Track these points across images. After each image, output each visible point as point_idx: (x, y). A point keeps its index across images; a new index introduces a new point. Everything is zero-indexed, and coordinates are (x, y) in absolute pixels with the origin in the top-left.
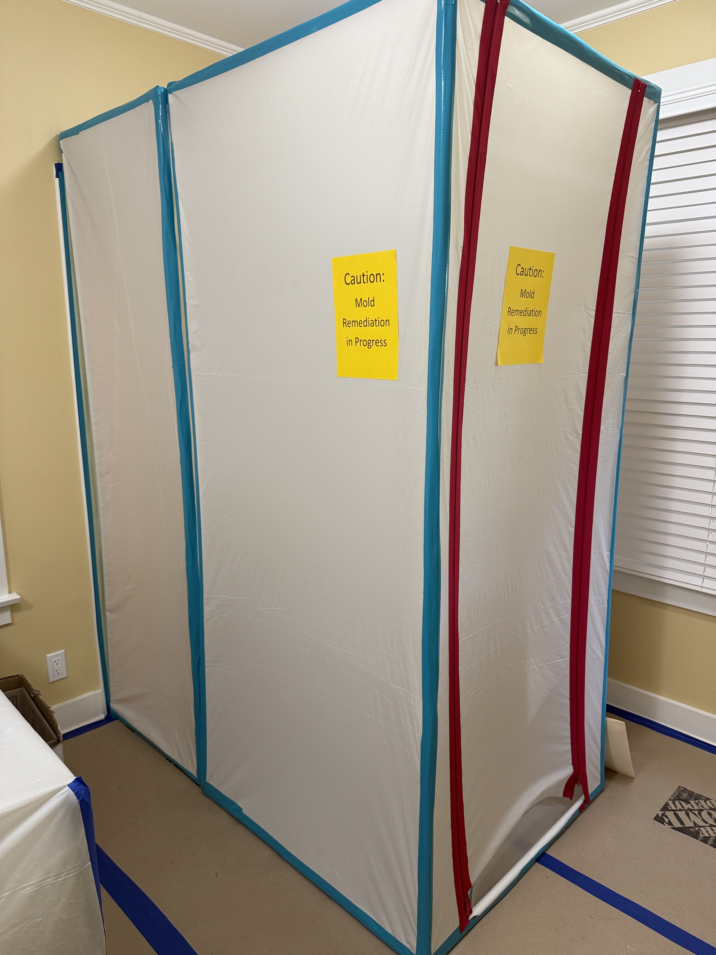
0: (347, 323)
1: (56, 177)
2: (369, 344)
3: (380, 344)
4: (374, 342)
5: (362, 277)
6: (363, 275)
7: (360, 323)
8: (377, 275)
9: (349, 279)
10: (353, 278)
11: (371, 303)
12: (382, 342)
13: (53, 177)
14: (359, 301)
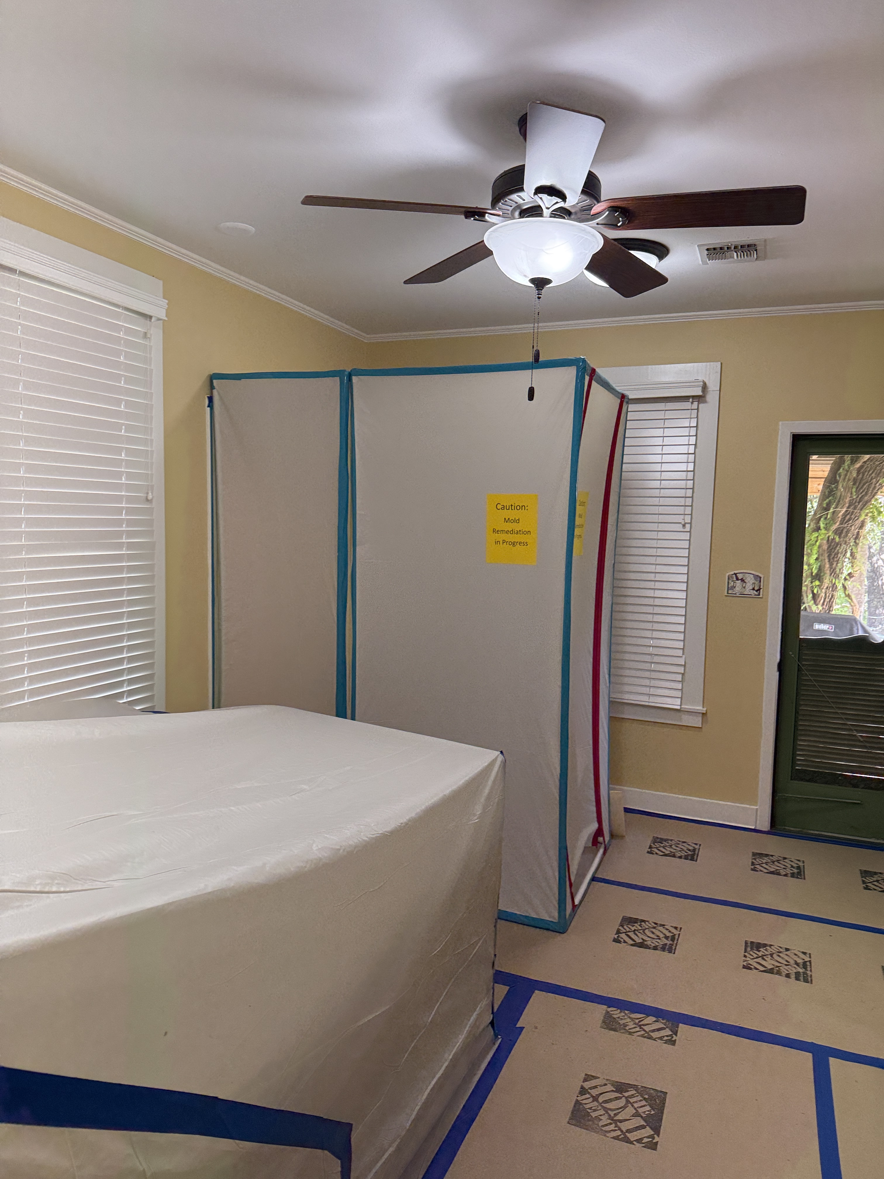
0: (496, 531)
1: (208, 407)
2: (514, 544)
3: (522, 544)
4: (518, 543)
5: (510, 507)
6: (512, 506)
7: (507, 532)
8: (522, 506)
9: (499, 507)
10: (503, 506)
11: (517, 521)
12: (525, 543)
13: (204, 406)
14: (507, 519)
